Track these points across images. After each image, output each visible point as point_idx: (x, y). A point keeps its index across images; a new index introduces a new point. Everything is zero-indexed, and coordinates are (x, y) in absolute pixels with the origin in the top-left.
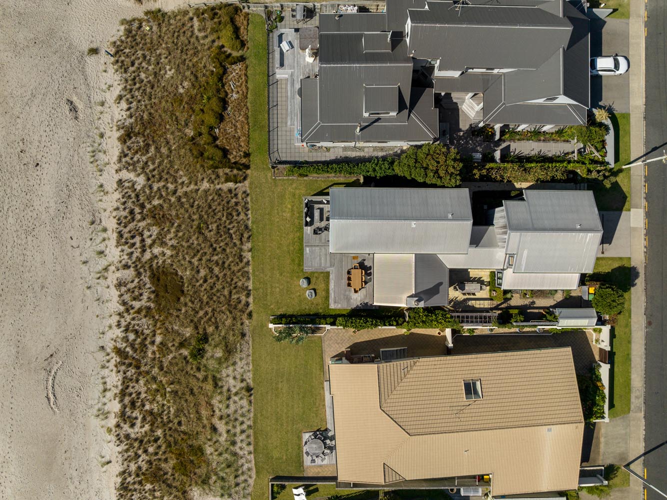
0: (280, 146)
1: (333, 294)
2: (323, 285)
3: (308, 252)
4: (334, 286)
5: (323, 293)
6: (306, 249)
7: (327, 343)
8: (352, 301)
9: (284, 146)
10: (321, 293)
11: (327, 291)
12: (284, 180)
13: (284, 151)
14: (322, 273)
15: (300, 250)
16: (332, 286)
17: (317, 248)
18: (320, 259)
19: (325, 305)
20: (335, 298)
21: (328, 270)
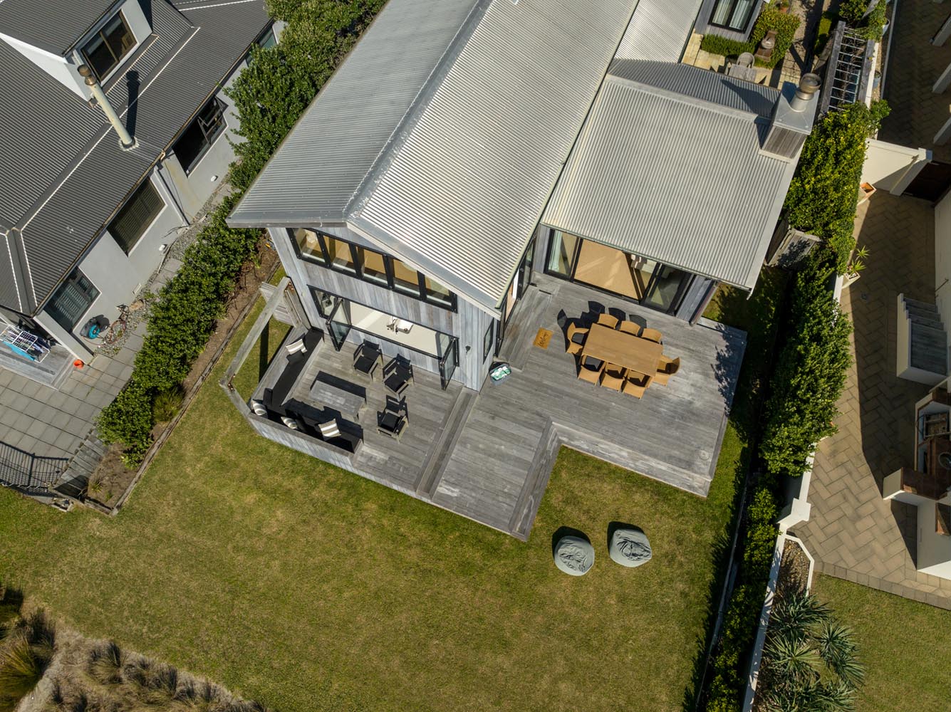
0: (26, 445)
1: (653, 463)
2: (607, 487)
3: (455, 492)
4: (622, 443)
5: (637, 497)
6: (443, 498)
7: (850, 560)
8: (698, 404)
9: (38, 429)
10: (637, 506)
11: (634, 481)
12: (147, 480)
13: (52, 435)
14: (556, 473)
15: (435, 524)
16: (618, 454)
17: (456, 452)
18: (502, 457)
19: (688, 509)
20: (669, 459)
21: (551, 446)
